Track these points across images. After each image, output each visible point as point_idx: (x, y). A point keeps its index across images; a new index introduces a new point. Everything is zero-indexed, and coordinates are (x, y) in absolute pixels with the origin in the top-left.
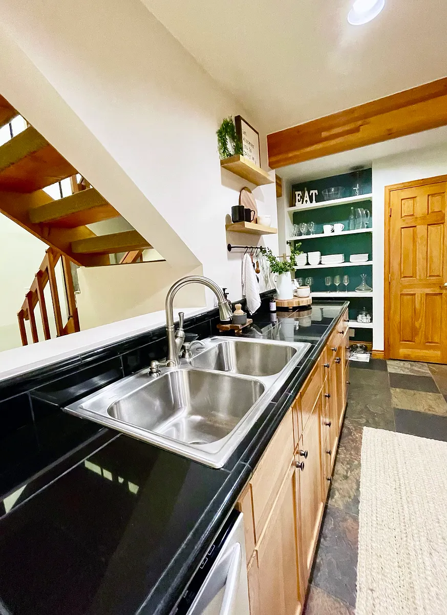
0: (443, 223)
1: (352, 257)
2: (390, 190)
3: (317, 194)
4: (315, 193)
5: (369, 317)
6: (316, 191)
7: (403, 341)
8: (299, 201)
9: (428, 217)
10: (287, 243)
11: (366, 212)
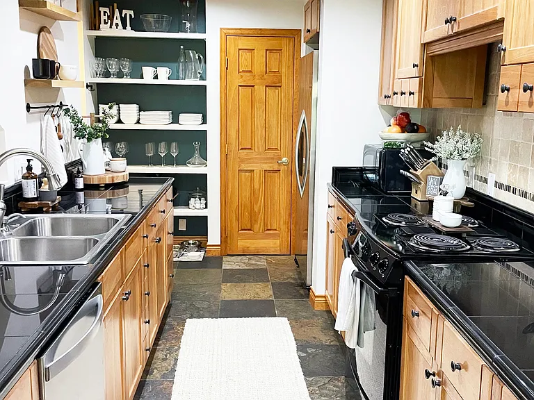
0: (280, 87)
1: (182, 117)
2: (226, 35)
3: (133, 17)
4: (130, 15)
5: (203, 201)
6: (132, 13)
7: (242, 230)
8: (105, 23)
9: (265, 76)
10: (87, 86)
11: (199, 56)
